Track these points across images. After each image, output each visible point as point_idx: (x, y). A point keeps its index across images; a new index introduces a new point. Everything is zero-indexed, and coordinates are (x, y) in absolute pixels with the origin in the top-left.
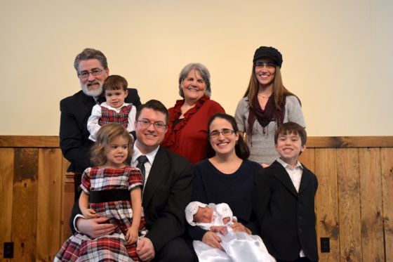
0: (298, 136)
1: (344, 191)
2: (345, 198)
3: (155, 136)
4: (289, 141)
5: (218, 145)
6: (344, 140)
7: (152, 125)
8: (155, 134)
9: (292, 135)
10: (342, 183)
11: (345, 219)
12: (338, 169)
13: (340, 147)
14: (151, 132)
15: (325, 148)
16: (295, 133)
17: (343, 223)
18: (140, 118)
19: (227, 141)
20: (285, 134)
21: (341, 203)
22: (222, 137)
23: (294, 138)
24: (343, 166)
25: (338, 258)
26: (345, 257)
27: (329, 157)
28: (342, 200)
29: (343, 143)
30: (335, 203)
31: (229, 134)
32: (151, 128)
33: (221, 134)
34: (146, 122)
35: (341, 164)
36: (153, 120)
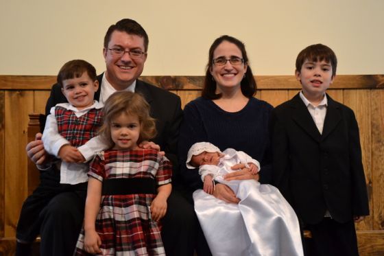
0: (330, 64)
1: (379, 141)
2: (380, 151)
3: (132, 67)
4: (318, 70)
5: (222, 75)
6: (381, 78)
7: (127, 54)
8: (131, 65)
9: (323, 62)
10: (377, 132)
11: (380, 176)
12: (372, 116)
13: (375, 88)
14: (127, 64)
15: (356, 89)
16: (327, 61)
17: (378, 181)
18: (111, 45)
19: (234, 71)
20: (315, 60)
21: (375, 157)
22: (229, 66)
23: (325, 67)
24: (379, 111)
25: (371, 222)
26: (380, 222)
27: (361, 100)
28: (377, 153)
29: (380, 82)
30: (368, 157)
31: (237, 63)
32: (126, 58)
33: (228, 62)
34: (119, 50)
35: (377, 109)
36: (128, 47)
